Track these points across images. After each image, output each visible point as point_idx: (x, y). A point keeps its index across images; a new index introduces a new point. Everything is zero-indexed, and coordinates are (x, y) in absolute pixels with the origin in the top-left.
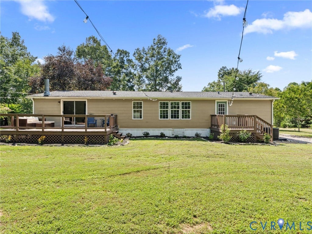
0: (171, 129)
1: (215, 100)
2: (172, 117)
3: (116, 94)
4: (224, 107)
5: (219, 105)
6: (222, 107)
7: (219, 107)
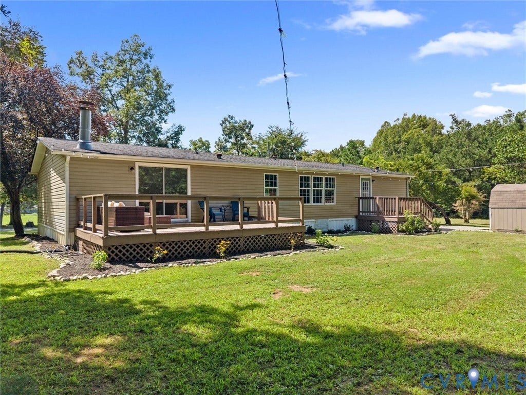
0: (314, 220)
1: (359, 176)
2: (314, 202)
3: (222, 157)
5: (363, 183)
6: (365, 185)
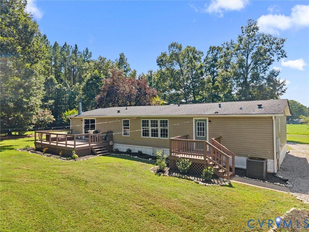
0: (151, 148)
1: (192, 118)
2: (152, 136)
4: (203, 126)
5: (198, 123)
6: (201, 126)
7: (198, 125)
